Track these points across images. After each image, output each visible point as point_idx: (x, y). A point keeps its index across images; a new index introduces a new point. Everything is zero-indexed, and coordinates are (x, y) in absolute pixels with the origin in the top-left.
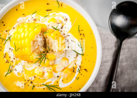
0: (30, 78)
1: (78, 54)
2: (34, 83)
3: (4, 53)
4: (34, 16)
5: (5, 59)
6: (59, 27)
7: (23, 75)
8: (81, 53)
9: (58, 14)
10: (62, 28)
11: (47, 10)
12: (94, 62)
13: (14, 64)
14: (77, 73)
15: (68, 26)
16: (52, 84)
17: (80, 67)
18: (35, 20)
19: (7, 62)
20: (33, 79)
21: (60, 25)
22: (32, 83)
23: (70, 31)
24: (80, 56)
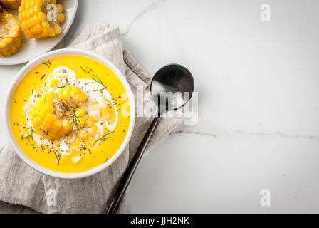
0: (80, 146)
1: (101, 91)
2: (88, 147)
3: (40, 146)
4: (35, 93)
5: (46, 151)
6: (65, 82)
7: (73, 149)
8: (103, 87)
9: (53, 74)
10: (67, 81)
11: (42, 78)
12: (121, 85)
13: (56, 148)
14: (115, 106)
15: (71, 74)
16: (102, 134)
17: (113, 99)
18: (39, 96)
19: (49, 152)
20: (83, 144)
21: (64, 80)
22: (85, 149)
23: (77, 78)
24: (104, 91)
